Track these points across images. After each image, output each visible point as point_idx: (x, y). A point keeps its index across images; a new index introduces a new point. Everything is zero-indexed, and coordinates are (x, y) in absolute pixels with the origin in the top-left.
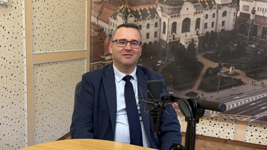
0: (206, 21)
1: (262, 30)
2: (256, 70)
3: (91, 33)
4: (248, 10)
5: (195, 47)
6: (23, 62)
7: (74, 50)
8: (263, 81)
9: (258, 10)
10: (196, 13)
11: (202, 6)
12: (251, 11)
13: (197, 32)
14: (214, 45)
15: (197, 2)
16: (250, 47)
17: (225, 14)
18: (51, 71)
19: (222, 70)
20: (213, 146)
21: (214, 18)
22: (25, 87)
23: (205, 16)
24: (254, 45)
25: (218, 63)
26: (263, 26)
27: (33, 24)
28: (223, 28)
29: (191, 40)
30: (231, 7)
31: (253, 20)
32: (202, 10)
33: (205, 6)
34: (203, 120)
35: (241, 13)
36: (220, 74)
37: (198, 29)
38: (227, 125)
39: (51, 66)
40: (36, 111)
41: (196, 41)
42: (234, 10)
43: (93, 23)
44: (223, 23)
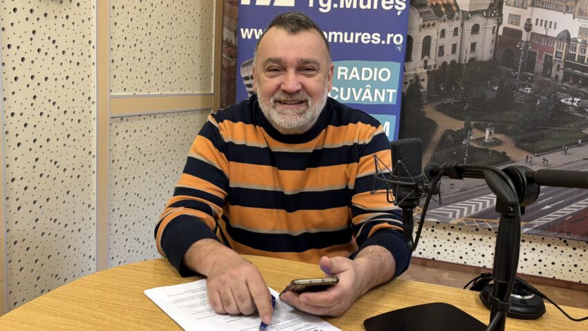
0: (441, 42)
1: (543, 62)
2: (534, 136)
3: (224, 61)
4: (517, 24)
5: (422, 90)
6: (91, 112)
7: (191, 92)
8: (546, 157)
9: (537, 24)
10: (424, 26)
11: (433, 13)
12: (524, 25)
13: (426, 62)
14: (457, 87)
15: (424, 5)
16: (522, 93)
17: (475, 29)
18: (144, 132)
19: (470, 135)
20: (454, 279)
21: (456, 37)
22: (94, 162)
23: (439, 32)
24: (529, 89)
25: (464, 122)
26: (545, 53)
27: (111, 37)
28: (473, 55)
29: (413, 78)
30: (487, 17)
31: (527, 42)
32: (434, 21)
33: (439, 14)
34: (435, 230)
35: (505, 29)
36: (469, 143)
37: (426, 58)
38: (481, 240)
39: (145, 122)
40: (114, 210)
41: (423, 80)
42: (492, 23)
43: (227, 41)
44: (473, 46)
